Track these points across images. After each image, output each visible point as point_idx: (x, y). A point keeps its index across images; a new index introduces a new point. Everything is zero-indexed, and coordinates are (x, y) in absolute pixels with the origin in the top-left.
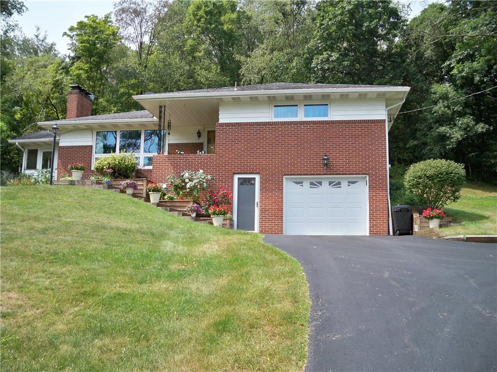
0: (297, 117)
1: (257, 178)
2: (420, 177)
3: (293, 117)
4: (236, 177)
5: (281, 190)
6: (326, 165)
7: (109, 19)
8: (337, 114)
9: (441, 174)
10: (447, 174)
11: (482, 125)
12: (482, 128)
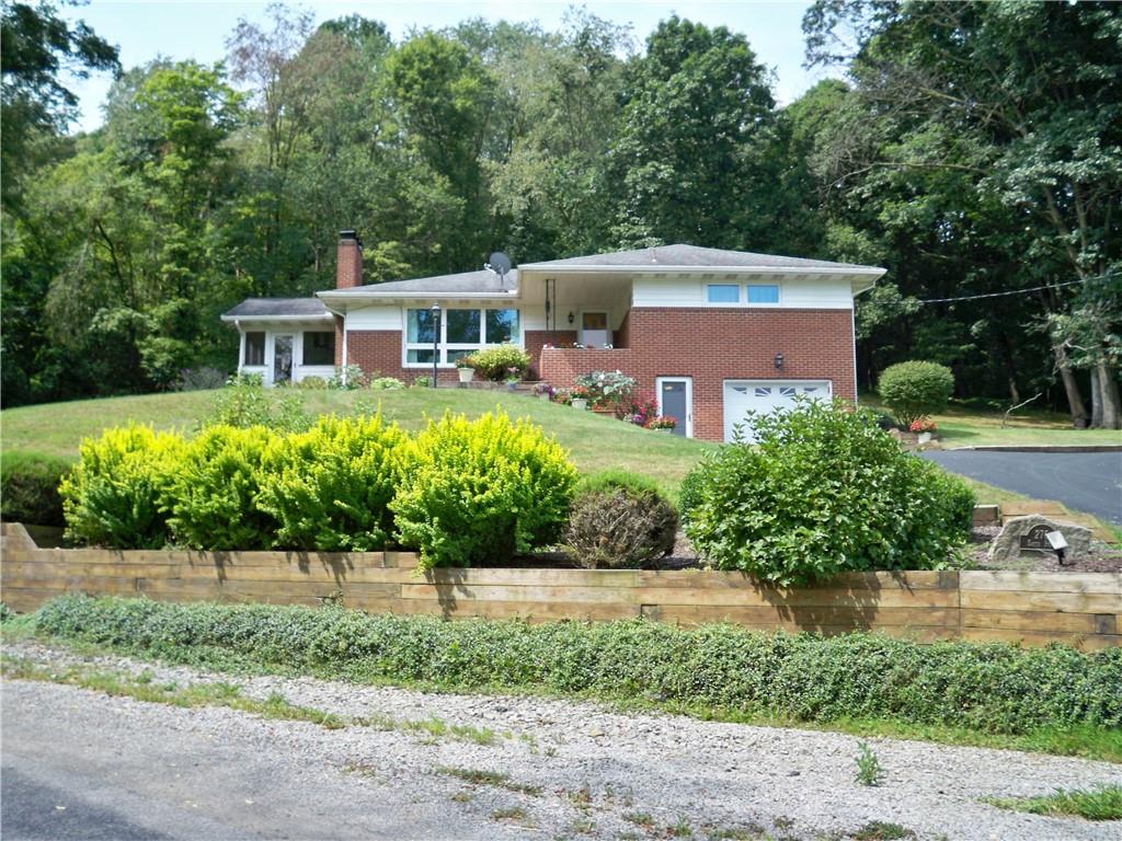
0: (738, 301)
1: (688, 382)
2: (903, 384)
3: (730, 301)
4: (660, 381)
5: (720, 399)
6: (778, 366)
7: (221, 71)
8: (790, 300)
9: (928, 379)
10: (935, 380)
11: (912, 300)
12: (913, 305)
